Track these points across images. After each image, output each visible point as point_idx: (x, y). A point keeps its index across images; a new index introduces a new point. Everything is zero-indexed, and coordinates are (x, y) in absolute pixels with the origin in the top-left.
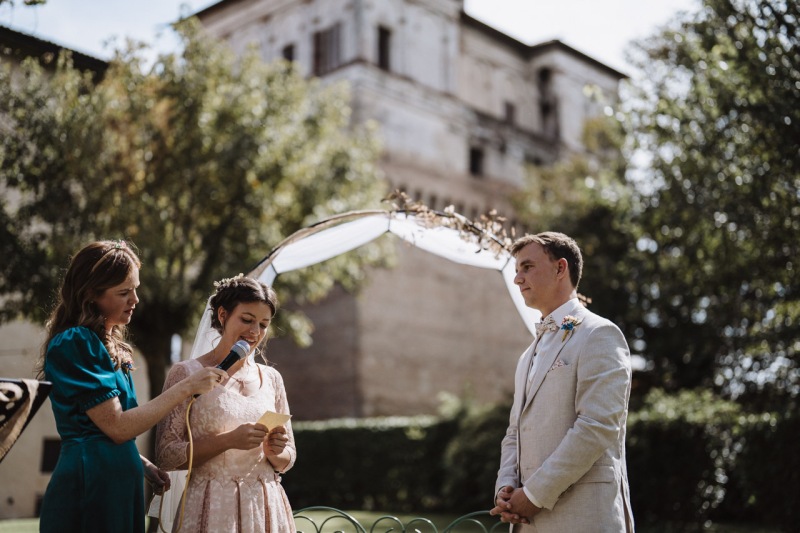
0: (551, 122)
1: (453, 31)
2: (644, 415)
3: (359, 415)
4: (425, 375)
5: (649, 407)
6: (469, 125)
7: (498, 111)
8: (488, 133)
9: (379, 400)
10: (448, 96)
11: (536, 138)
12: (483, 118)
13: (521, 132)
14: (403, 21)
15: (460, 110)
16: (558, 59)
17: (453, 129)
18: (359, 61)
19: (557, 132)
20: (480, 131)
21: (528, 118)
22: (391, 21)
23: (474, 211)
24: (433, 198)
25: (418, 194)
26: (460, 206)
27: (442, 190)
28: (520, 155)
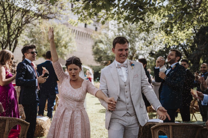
23: (85, 33)
24: (79, 31)
25: (77, 31)
26: (83, 33)
27: (80, 30)
28: (93, 24)
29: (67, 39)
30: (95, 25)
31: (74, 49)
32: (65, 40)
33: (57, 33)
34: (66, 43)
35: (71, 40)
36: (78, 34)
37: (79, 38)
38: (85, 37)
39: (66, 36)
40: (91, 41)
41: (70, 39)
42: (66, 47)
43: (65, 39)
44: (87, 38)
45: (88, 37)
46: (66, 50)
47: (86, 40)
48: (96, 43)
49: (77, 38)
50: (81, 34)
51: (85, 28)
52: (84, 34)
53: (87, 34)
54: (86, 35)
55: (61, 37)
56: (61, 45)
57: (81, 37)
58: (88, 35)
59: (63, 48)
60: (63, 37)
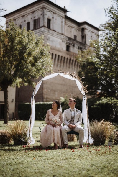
0: (84, 40)
1: (64, 20)
2: (100, 102)
3: (43, 101)
4: (56, 93)
5: (101, 100)
7: (73, 38)
8: (71, 42)
9: (47, 98)
11: (80, 43)
12: (70, 39)
13: (78, 42)
14: (53, 18)
16: (86, 26)
17: (63, 41)
18: (44, 26)
21: (79, 39)
22: (51, 18)
23: (67, 58)
24: (59, 56)
25: (56, 55)
26: (65, 58)
27: (61, 54)
28: (77, 47)
30: (81, 48)
36: (58, 60)
37: (59, 65)
38: (68, 64)
42: (33, 65)
44: (71, 65)
45: (72, 64)
46: (34, 69)
47: (69, 68)
49: (57, 65)
50: (61, 60)
51: (68, 52)
52: (66, 60)
53: (70, 59)
54: (68, 61)
57: (62, 64)
58: (71, 61)
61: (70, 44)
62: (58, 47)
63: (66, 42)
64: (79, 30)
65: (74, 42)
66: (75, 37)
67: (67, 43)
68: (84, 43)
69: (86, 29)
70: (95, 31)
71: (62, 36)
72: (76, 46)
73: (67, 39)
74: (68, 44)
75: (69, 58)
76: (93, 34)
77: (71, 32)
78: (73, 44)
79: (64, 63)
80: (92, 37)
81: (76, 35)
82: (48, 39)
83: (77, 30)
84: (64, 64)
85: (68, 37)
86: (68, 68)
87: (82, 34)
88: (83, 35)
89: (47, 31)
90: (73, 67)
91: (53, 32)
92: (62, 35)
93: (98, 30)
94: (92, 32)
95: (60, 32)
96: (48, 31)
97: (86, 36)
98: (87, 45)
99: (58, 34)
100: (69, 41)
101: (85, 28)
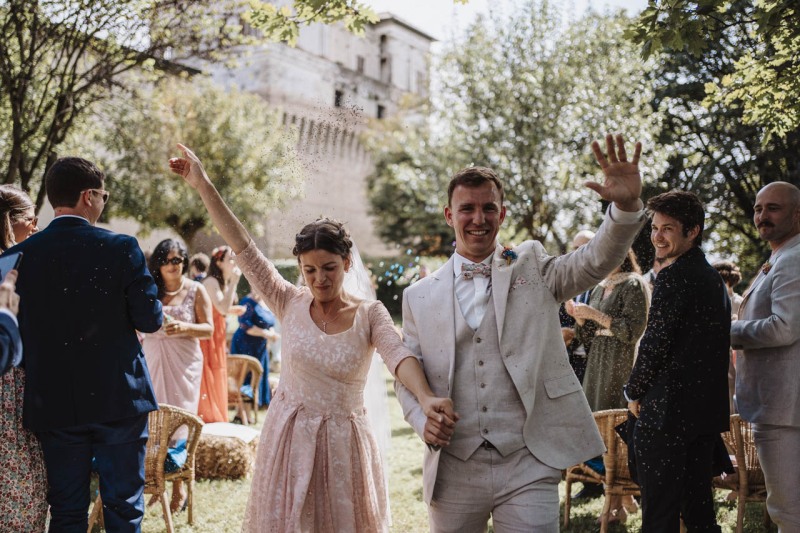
0: (386, 70)
6: (336, 76)
7: (353, 65)
8: (347, 81)
10: (322, 57)
11: (376, 83)
12: (344, 71)
13: (367, 79)
15: (330, 66)
16: (392, 30)
17: (324, 79)
19: (390, 79)
20: (341, 80)
21: (372, 69)
23: (337, 130)
24: (312, 123)
27: (316, 117)
28: (366, 94)
29: (264, 151)
30: (376, 98)
31: (294, 192)
32: (256, 153)
33: (225, 128)
34: (263, 168)
35: (280, 154)
36: (310, 133)
37: (312, 149)
38: (338, 146)
39: (261, 138)
40: (361, 158)
41: (279, 151)
43: (256, 150)
44: (346, 147)
45: (350, 144)
47: (342, 156)
48: (381, 166)
49: (308, 149)
50: (319, 132)
51: (338, 110)
52: (332, 134)
54: (340, 136)
55: (239, 143)
56: (240, 176)
57: (321, 146)
58: (348, 137)
59: (250, 188)
60: (247, 142)
61: (344, 85)
62: (310, 95)
63: (333, 81)
64: (372, 41)
65: (359, 79)
66: (361, 61)
67: (336, 84)
68: (385, 81)
69: (392, 38)
70: (421, 43)
71: (322, 65)
72: (364, 90)
73: (337, 71)
74: (339, 88)
75: (341, 129)
76: (414, 53)
77: (348, 46)
78: (352, 87)
79: (326, 141)
80: (409, 61)
81: (362, 53)
82: (281, 75)
83: (367, 41)
84: (326, 146)
85: (339, 64)
86: (337, 157)
87: (382, 51)
88: (384, 55)
89: (279, 50)
90: (353, 154)
91: (297, 52)
92: (322, 61)
93: (430, 39)
94: (412, 47)
95: (317, 52)
96: (283, 49)
97: (391, 59)
98: (395, 87)
99: (309, 59)
100: (343, 77)
101: (388, 35)
